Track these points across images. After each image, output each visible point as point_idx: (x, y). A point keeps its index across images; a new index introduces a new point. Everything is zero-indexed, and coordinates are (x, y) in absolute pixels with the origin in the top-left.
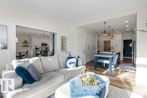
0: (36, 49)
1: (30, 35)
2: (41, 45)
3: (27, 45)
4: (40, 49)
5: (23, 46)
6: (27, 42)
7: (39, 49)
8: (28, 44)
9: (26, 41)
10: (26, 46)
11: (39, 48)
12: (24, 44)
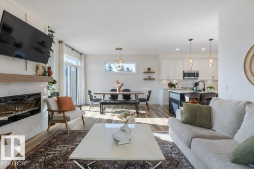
0: (171, 85)
1: (156, 57)
2: (181, 77)
3: (151, 77)
4: (180, 85)
5: (144, 79)
6: (151, 71)
7: (176, 86)
8: (153, 76)
9: (149, 69)
10: (150, 79)
11: (177, 84)
12: (146, 76)
